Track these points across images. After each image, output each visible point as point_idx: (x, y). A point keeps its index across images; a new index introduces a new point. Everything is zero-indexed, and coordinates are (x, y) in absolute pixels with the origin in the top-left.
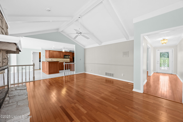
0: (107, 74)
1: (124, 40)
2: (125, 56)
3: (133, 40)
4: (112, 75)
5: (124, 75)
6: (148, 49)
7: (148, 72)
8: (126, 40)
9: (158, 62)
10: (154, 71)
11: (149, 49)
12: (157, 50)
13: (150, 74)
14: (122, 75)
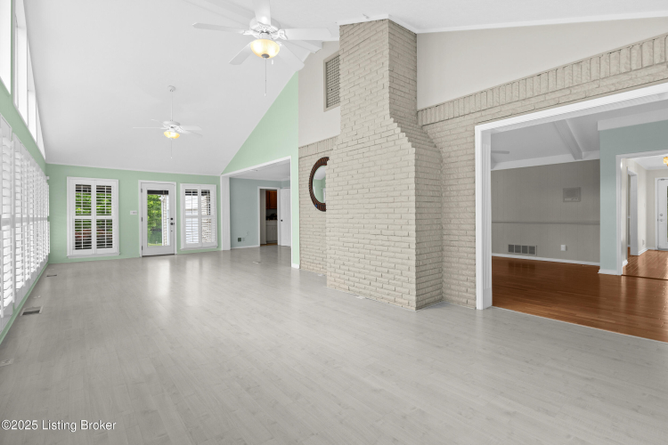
0: (511, 249)
1: (567, 158)
2: (570, 199)
3: (598, 161)
4: (532, 250)
5: (566, 249)
6: (629, 176)
7: (629, 249)
8: (572, 160)
9: (660, 218)
10: (647, 246)
11: (632, 178)
12: (656, 179)
13: (637, 251)
14: (563, 247)
